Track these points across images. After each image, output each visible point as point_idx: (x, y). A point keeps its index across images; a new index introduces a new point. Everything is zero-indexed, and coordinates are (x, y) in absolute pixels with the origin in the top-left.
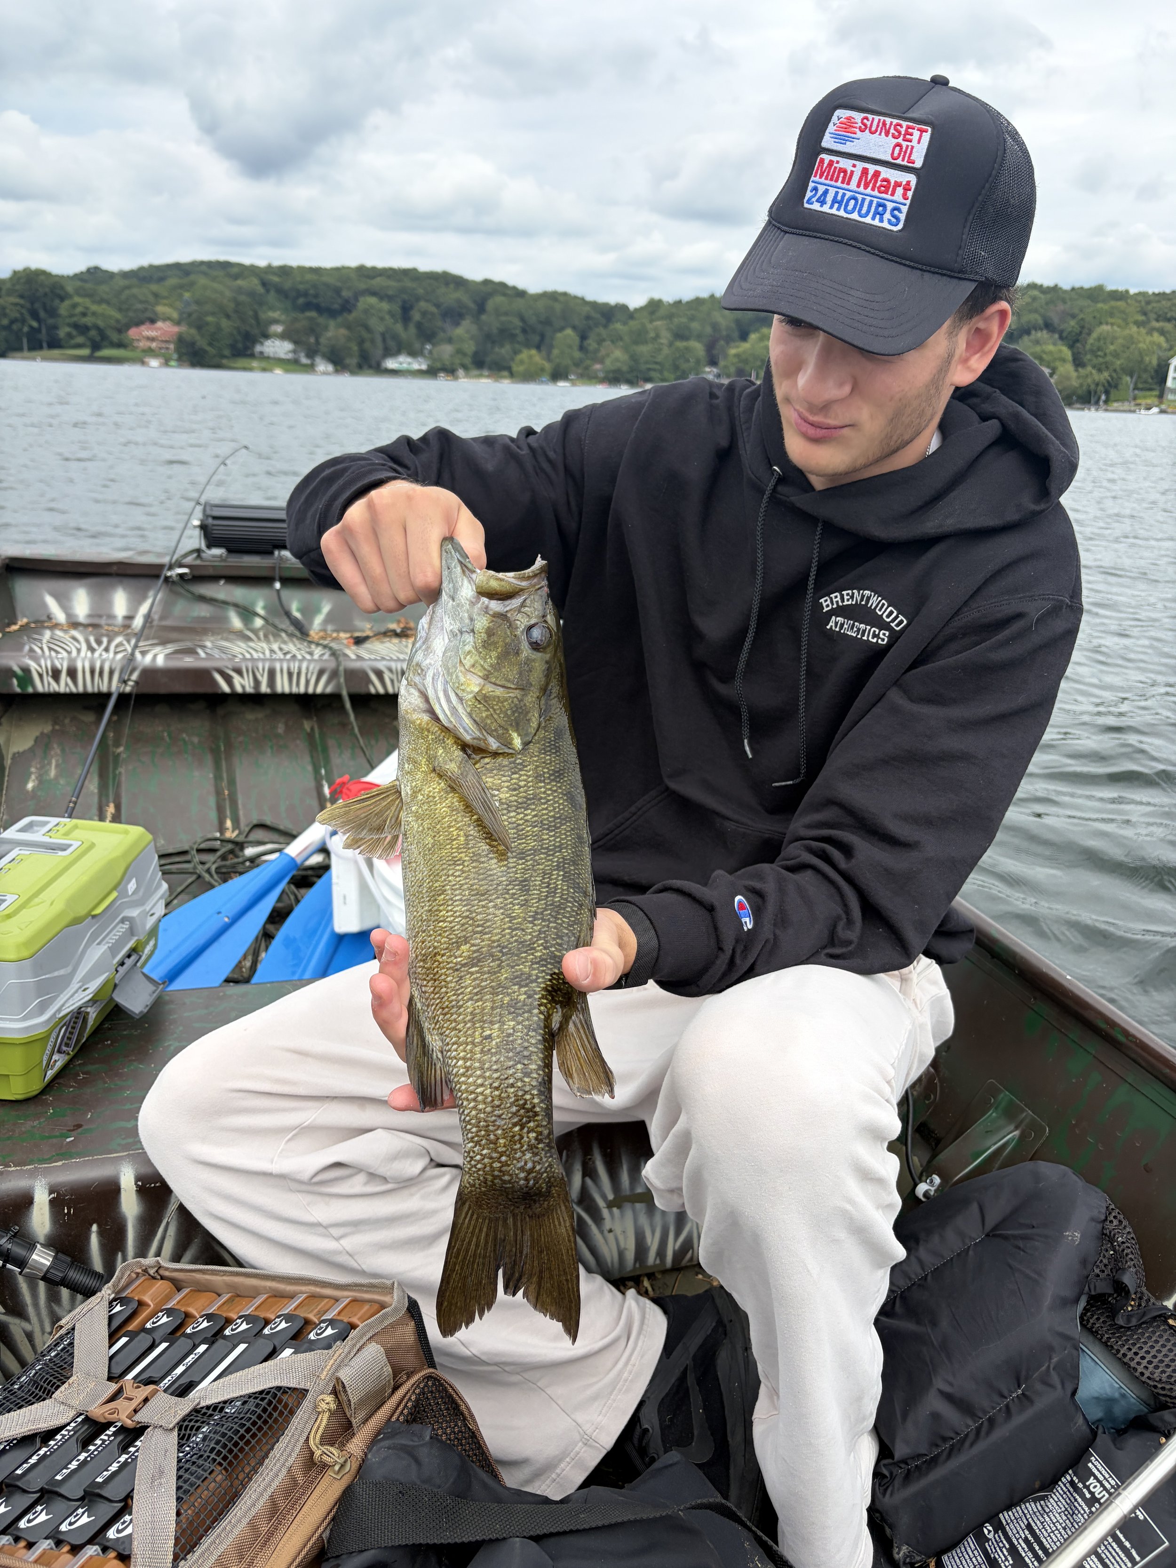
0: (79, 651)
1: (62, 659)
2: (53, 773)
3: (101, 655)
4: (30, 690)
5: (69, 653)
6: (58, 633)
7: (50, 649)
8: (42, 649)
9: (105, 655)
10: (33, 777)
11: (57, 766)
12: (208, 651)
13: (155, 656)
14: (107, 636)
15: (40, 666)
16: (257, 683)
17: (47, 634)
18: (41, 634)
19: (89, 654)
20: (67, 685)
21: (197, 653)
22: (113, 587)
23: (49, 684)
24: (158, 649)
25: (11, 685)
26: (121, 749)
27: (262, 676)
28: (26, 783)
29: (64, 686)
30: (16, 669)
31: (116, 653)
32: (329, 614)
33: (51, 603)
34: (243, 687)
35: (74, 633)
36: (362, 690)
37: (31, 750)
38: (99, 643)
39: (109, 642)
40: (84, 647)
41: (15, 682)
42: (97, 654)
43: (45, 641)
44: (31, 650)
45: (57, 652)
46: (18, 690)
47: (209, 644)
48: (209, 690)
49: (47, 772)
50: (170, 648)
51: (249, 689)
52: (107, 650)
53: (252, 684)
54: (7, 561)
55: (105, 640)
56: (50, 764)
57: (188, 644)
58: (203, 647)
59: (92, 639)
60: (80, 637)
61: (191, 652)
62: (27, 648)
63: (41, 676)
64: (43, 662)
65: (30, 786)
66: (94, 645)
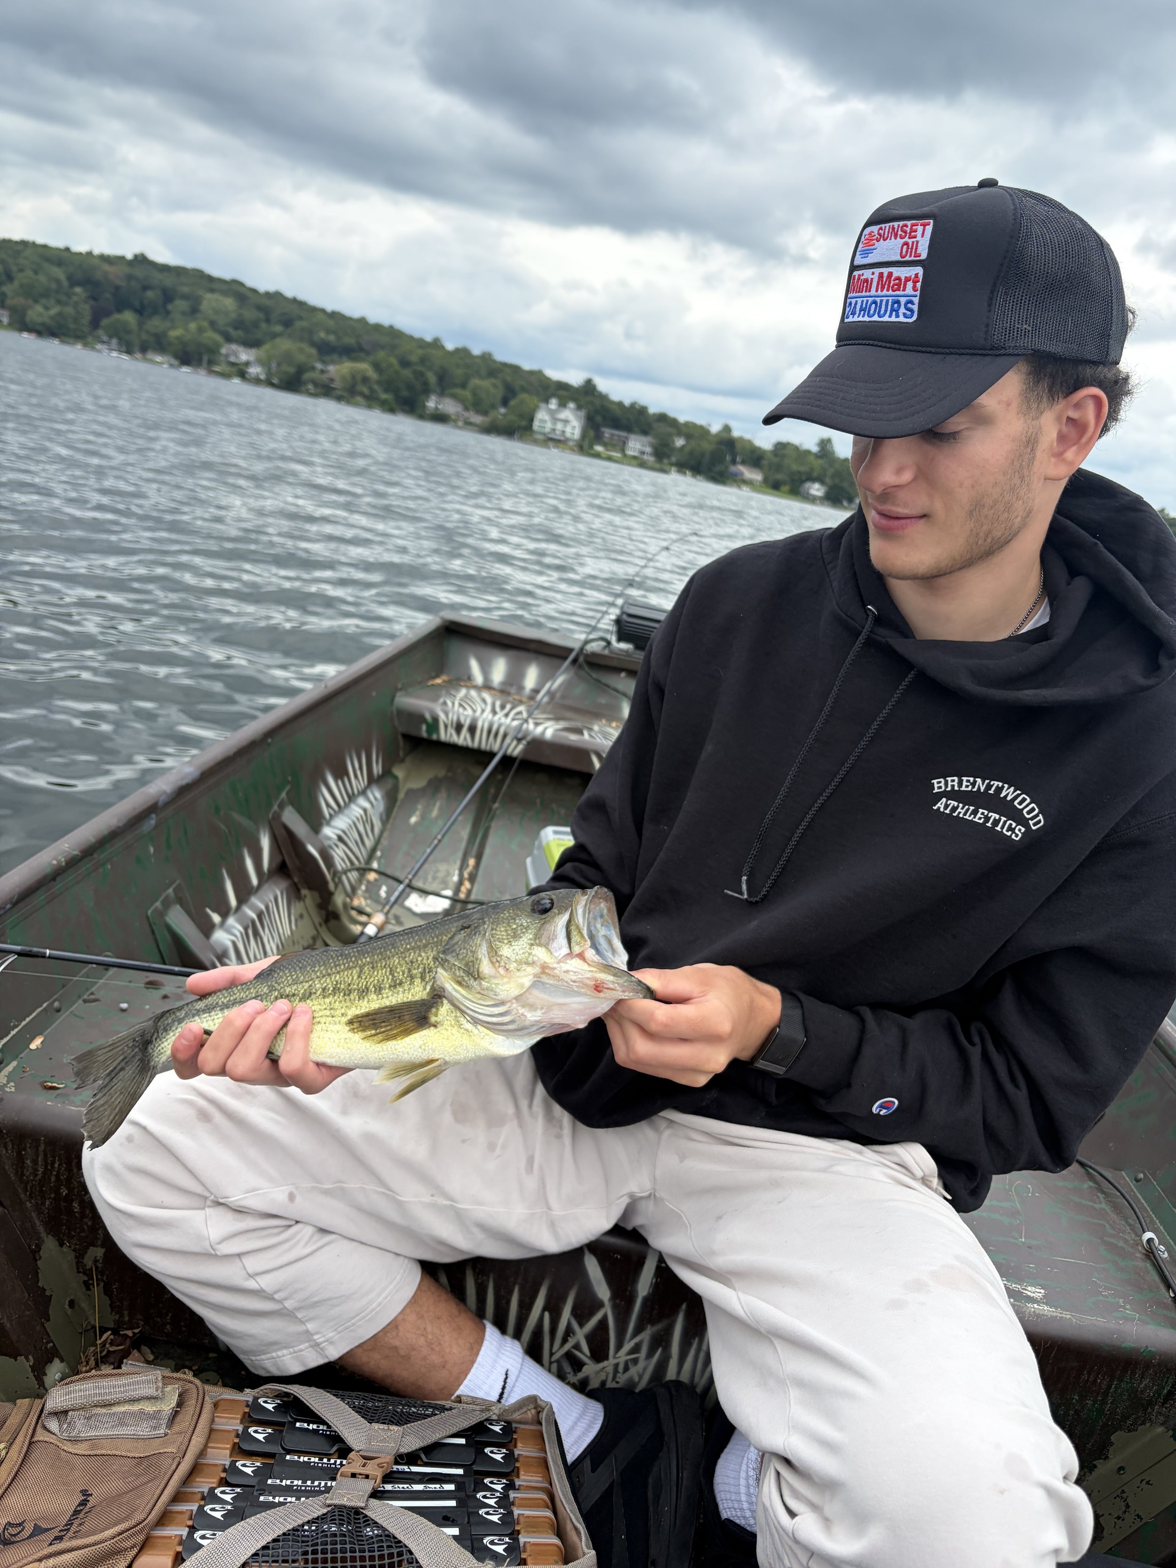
0: (483, 711)
1: (467, 716)
2: (435, 813)
3: (500, 719)
4: (434, 737)
5: (474, 711)
6: (473, 693)
7: (461, 705)
8: (453, 703)
9: (503, 720)
10: (418, 813)
11: (440, 808)
12: (593, 734)
13: (546, 729)
14: (512, 703)
15: (448, 718)
17: (463, 692)
18: (458, 691)
19: (490, 716)
20: (465, 739)
21: (582, 734)
22: (529, 662)
23: (451, 735)
24: (549, 724)
25: (420, 729)
26: (497, 805)
28: (410, 817)
29: (463, 739)
30: (428, 716)
31: (513, 719)
33: (475, 666)
35: (486, 696)
37: (423, 789)
38: (503, 707)
39: (511, 709)
40: (489, 708)
41: (424, 728)
42: (496, 718)
43: (458, 698)
44: (445, 703)
45: (465, 709)
46: (424, 734)
47: (596, 728)
48: (583, 767)
49: (430, 812)
50: (561, 725)
52: (507, 715)
54: (447, 624)
55: (508, 707)
56: (434, 805)
57: (578, 724)
58: (590, 729)
59: (498, 704)
60: (489, 700)
61: (579, 731)
62: (441, 700)
63: (446, 726)
64: (450, 716)
65: (413, 820)
66: (498, 709)
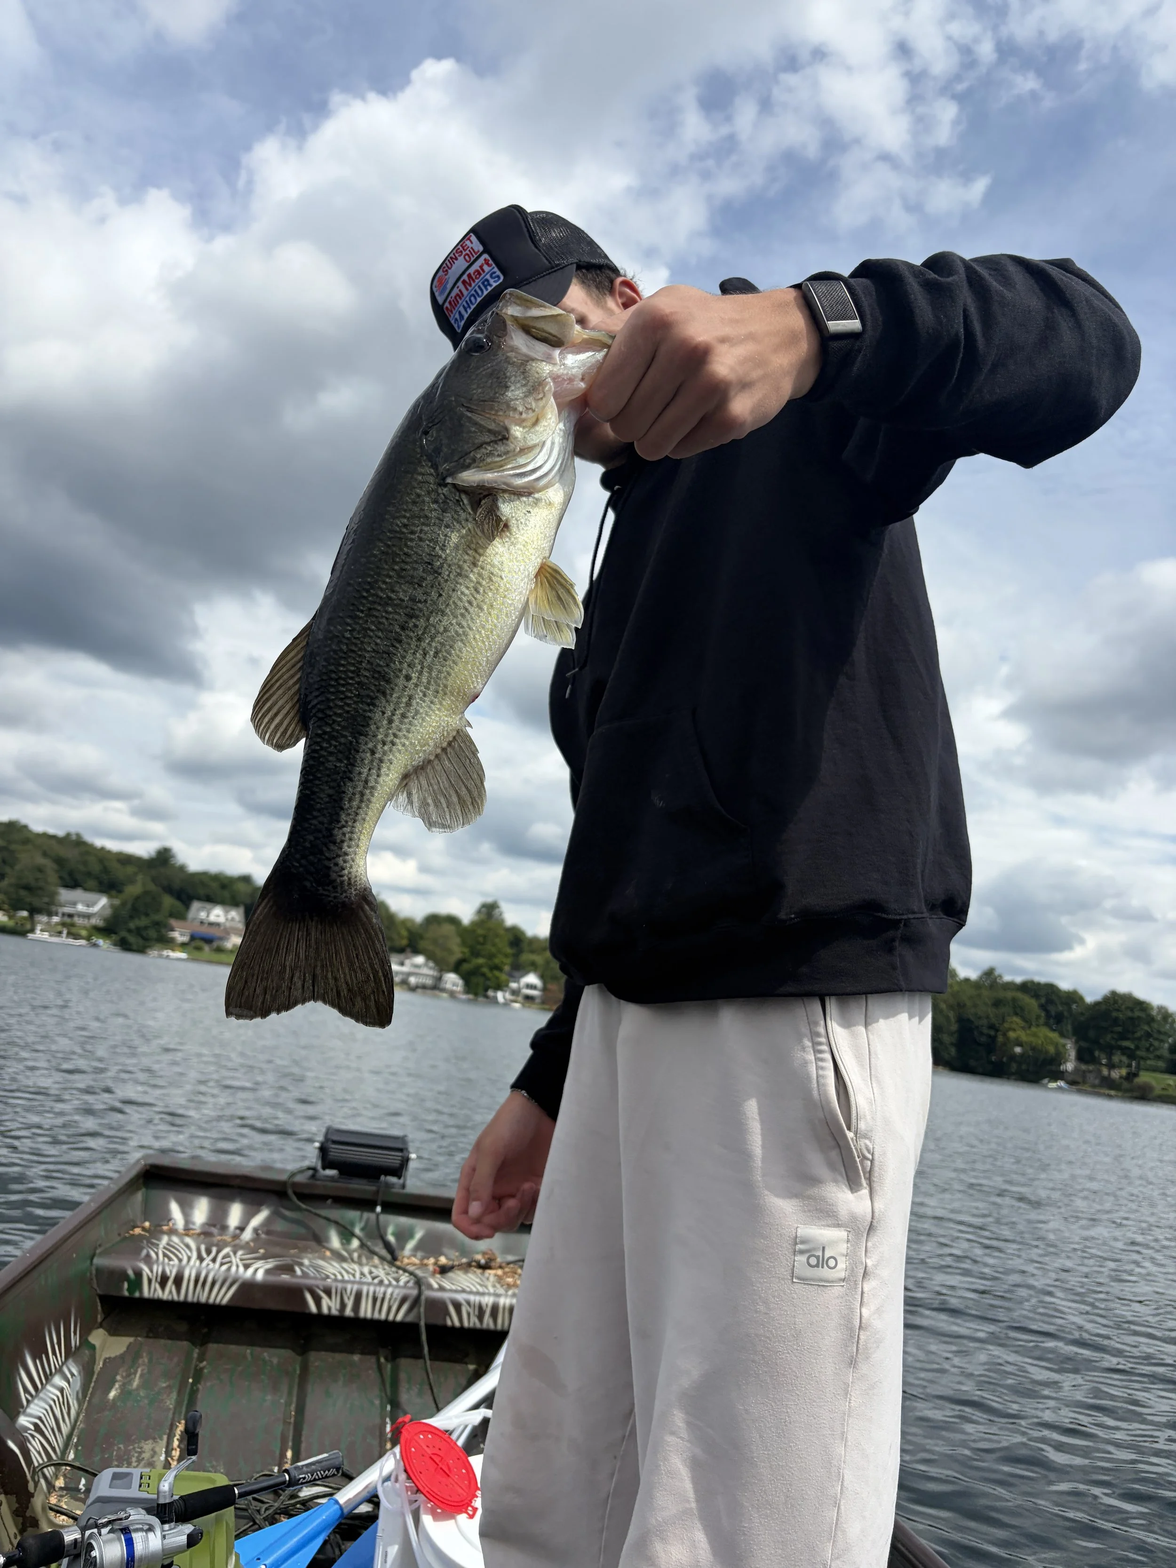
0: (189, 1258)
1: (173, 1266)
2: (136, 1383)
3: (208, 1265)
4: (137, 1295)
5: (180, 1260)
6: (175, 1239)
7: (165, 1255)
8: (157, 1254)
9: (211, 1265)
10: (117, 1385)
11: (141, 1376)
12: (305, 1269)
13: (256, 1270)
14: (217, 1245)
15: (152, 1271)
16: (343, 1305)
17: (165, 1239)
18: (159, 1240)
19: (198, 1262)
20: (171, 1292)
21: (294, 1271)
22: (232, 1199)
23: (155, 1290)
24: (259, 1264)
25: (121, 1288)
26: (205, 1363)
27: (349, 1298)
28: (109, 1392)
29: (168, 1293)
30: (130, 1273)
31: (222, 1264)
32: (421, 1241)
33: (175, 1209)
34: (329, 1308)
35: (188, 1240)
36: (439, 1322)
37: (122, 1357)
38: (209, 1252)
39: (218, 1252)
40: (195, 1255)
41: (126, 1285)
42: (204, 1264)
43: (161, 1246)
44: (148, 1256)
45: (170, 1259)
46: (126, 1294)
47: (306, 1262)
48: (297, 1309)
49: (130, 1383)
50: (270, 1264)
51: (335, 1312)
52: (214, 1260)
53: (338, 1306)
54: (148, 1167)
55: (214, 1250)
56: (135, 1373)
57: (287, 1261)
58: (301, 1264)
59: (203, 1247)
60: (193, 1245)
61: (289, 1269)
62: (144, 1252)
63: (150, 1281)
64: (155, 1268)
65: (112, 1394)
66: (204, 1254)
